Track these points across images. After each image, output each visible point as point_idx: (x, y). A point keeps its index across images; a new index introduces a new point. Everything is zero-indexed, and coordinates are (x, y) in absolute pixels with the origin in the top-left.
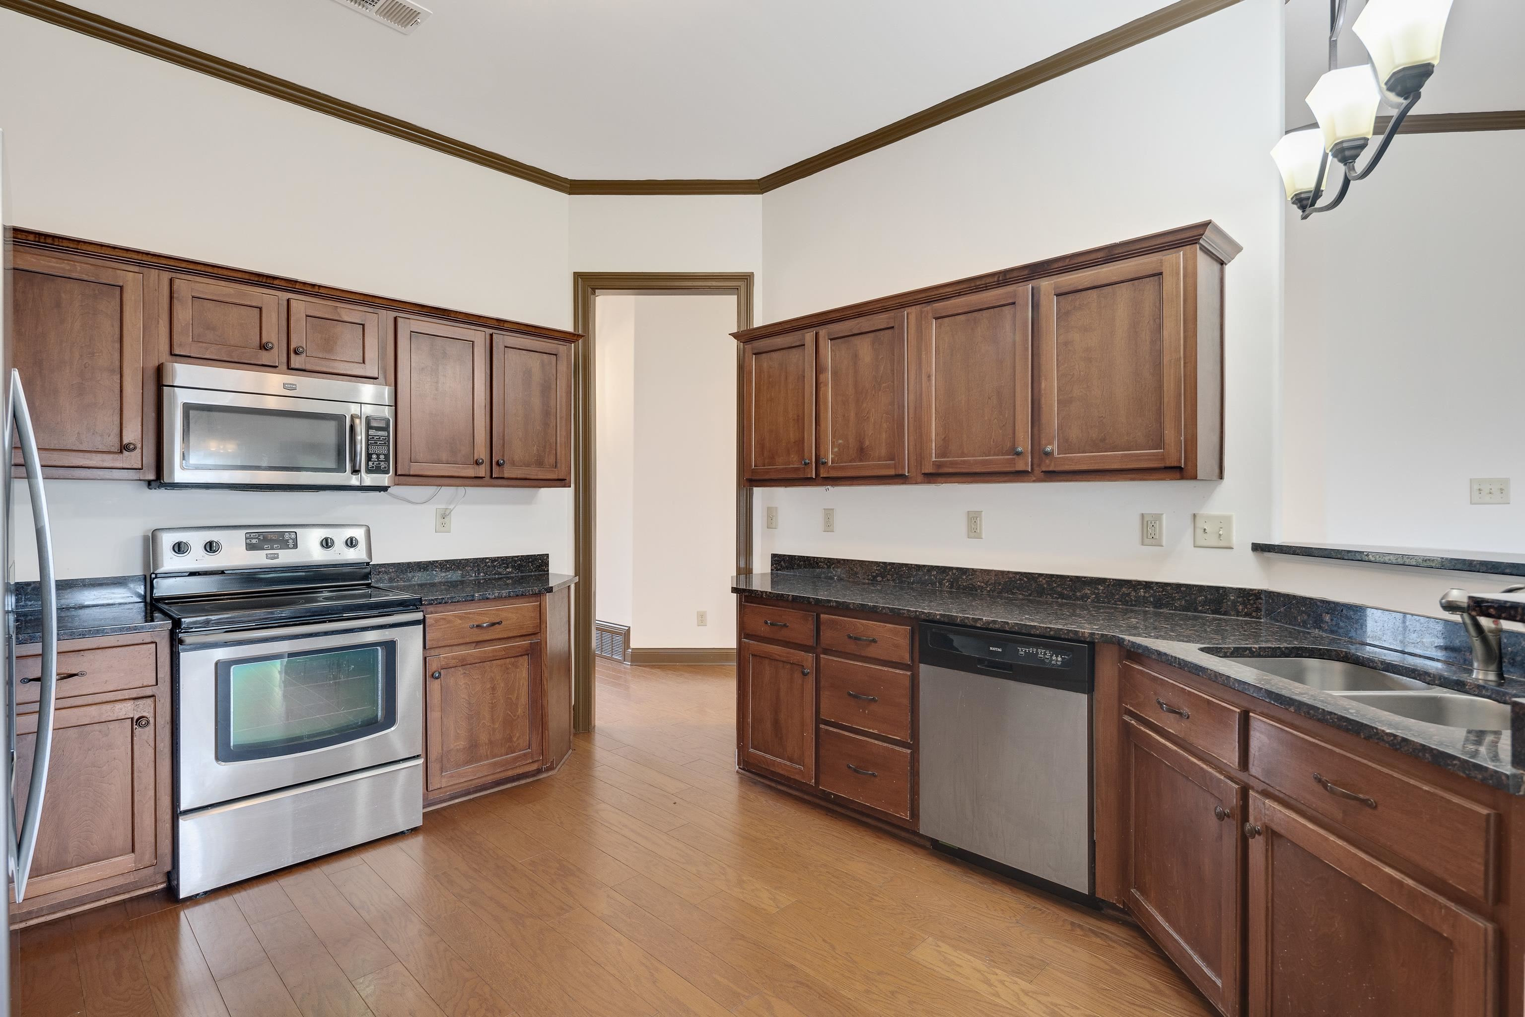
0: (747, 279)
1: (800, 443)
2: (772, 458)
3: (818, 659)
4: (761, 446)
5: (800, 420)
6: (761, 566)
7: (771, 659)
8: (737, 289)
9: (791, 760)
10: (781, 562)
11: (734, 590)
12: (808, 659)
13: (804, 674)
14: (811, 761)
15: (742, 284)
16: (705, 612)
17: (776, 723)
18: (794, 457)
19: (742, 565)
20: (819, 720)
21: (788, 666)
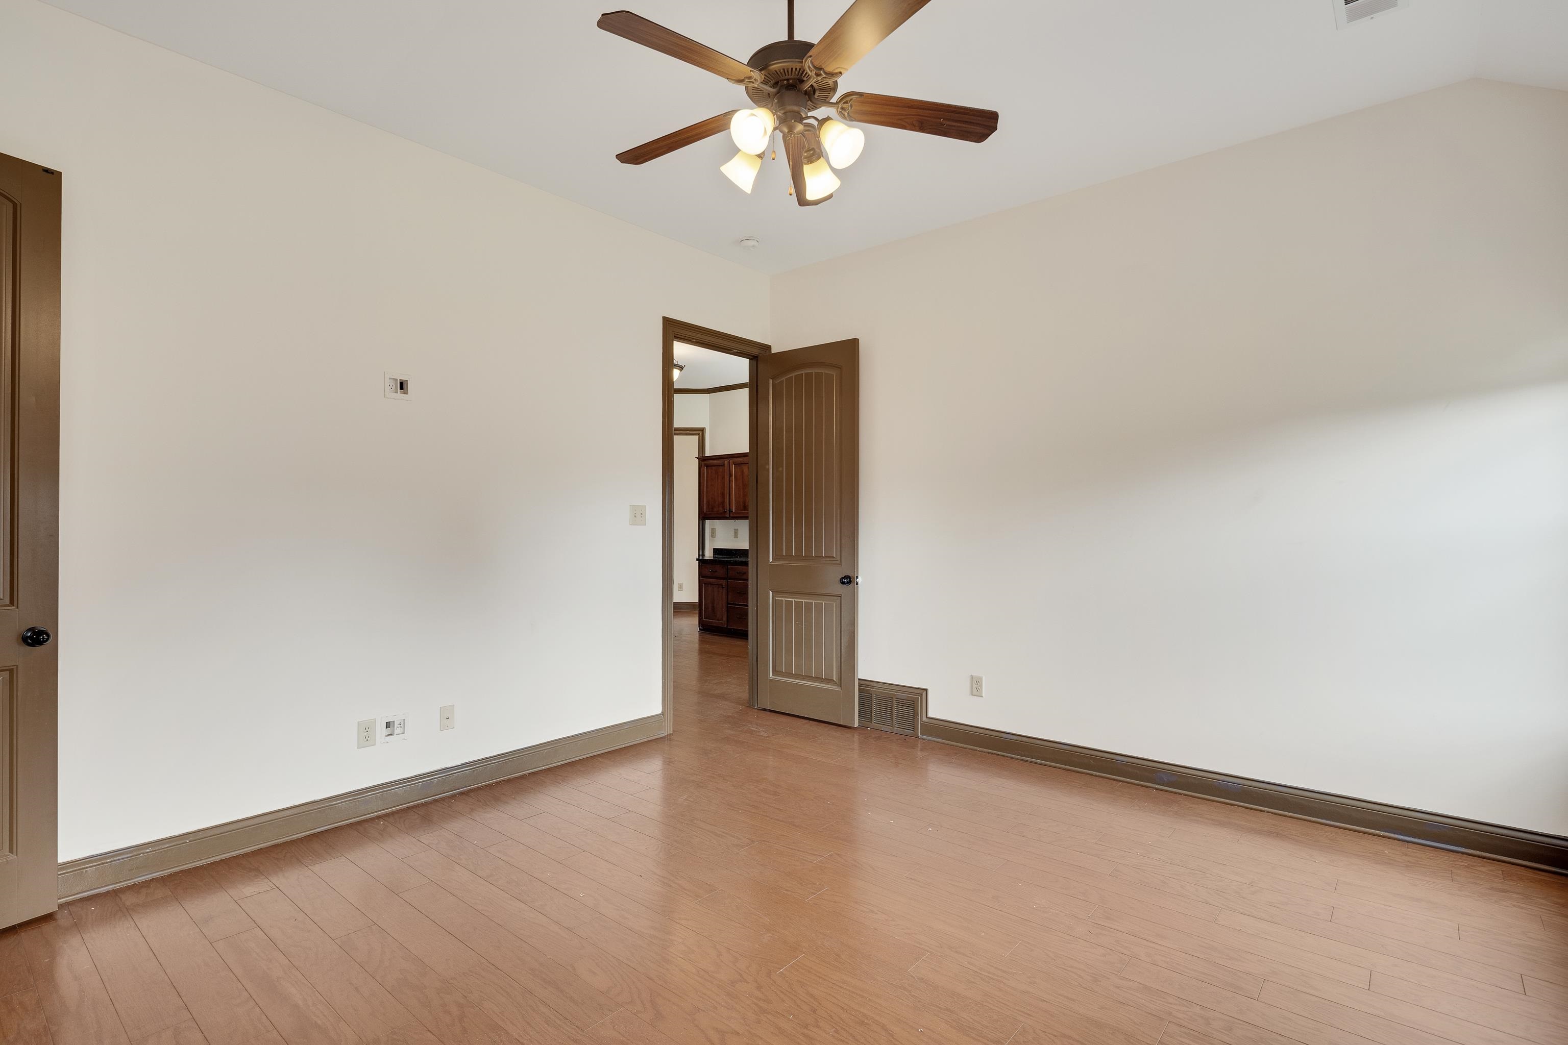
0: (702, 430)
1: (723, 503)
2: (712, 508)
3: (727, 582)
4: (708, 502)
5: (723, 494)
6: (709, 555)
7: (711, 584)
8: (699, 434)
9: (718, 620)
10: (716, 551)
11: (697, 560)
12: (724, 582)
13: (723, 588)
14: (725, 619)
15: (701, 433)
16: (682, 584)
17: (713, 607)
18: (721, 509)
19: (701, 553)
20: (728, 603)
21: (717, 586)
